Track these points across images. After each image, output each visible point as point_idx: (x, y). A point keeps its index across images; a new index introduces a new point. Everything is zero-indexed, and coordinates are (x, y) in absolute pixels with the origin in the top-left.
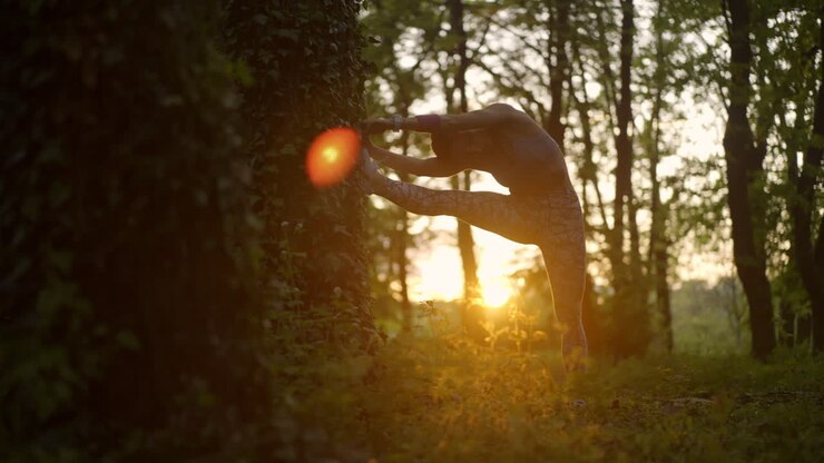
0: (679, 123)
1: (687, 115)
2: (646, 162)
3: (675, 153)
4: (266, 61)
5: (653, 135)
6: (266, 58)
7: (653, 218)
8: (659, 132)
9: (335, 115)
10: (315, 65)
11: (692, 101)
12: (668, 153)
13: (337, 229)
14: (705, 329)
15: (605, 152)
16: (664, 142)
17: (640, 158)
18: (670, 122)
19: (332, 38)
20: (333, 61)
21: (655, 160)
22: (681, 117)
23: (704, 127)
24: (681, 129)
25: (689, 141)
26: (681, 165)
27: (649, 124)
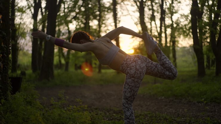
0: (179, 4)
1: (181, 2)
2: (170, 15)
3: (178, 12)
5: (172, 8)
7: (171, 31)
8: (173, 7)
12: (176, 13)
14: (186, 61)
15: (158, 12)
16: (175, 10)
17: (168, 14)
18: (177, 4)
21: (172, 15)
23: (186, 5)
24: (180, 6)
25: (182, 9)
26: (179, 16)
27: (170, 5)
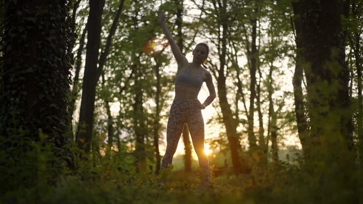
2: (267, 93)
3: (280, 89)
4: (21, 31)
6: (21, 29)
8: (272, 80)
9: (53, 55)
10: (43, 33)
11: (287, 66)
12: (277, 89)
13: (52, 105)
16: (275, 84)
17: (264, 91)
18: (278, 76)
19: (53, 21)
20: (53, 31)
21: (271, 92)
22: (283, 74)
25: (286, 84)
26: (282, 94)
27: (268, 76)
